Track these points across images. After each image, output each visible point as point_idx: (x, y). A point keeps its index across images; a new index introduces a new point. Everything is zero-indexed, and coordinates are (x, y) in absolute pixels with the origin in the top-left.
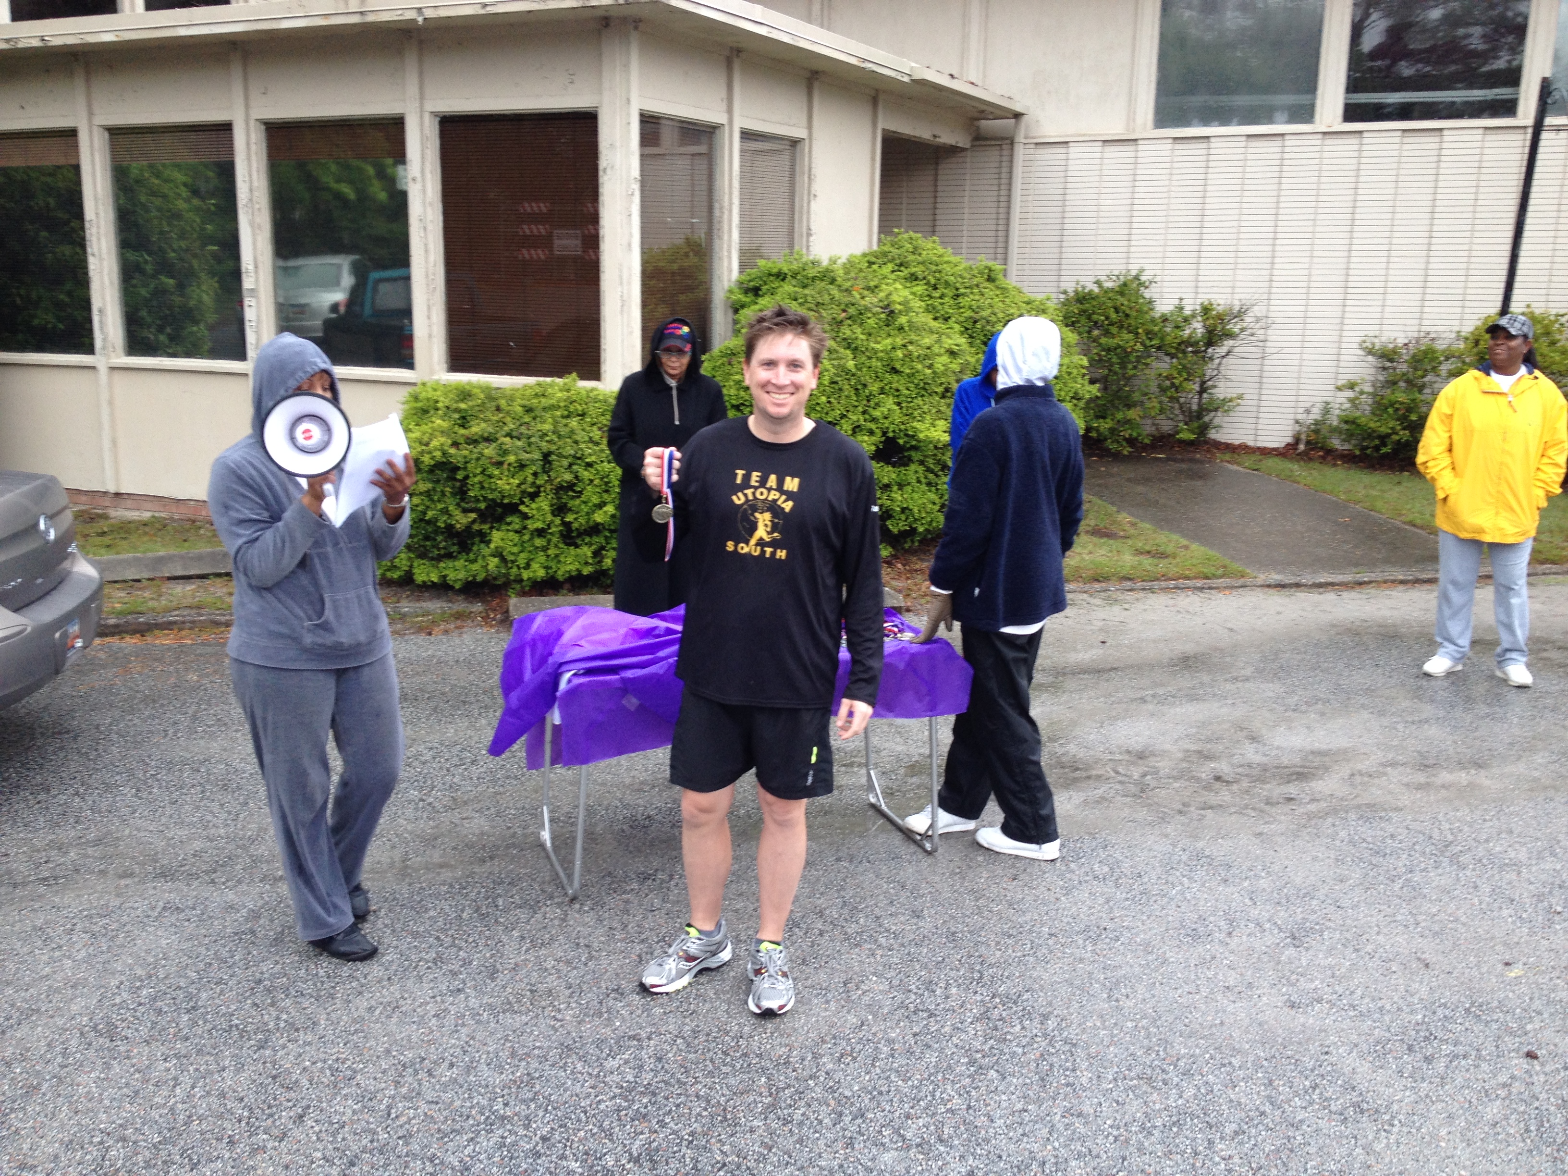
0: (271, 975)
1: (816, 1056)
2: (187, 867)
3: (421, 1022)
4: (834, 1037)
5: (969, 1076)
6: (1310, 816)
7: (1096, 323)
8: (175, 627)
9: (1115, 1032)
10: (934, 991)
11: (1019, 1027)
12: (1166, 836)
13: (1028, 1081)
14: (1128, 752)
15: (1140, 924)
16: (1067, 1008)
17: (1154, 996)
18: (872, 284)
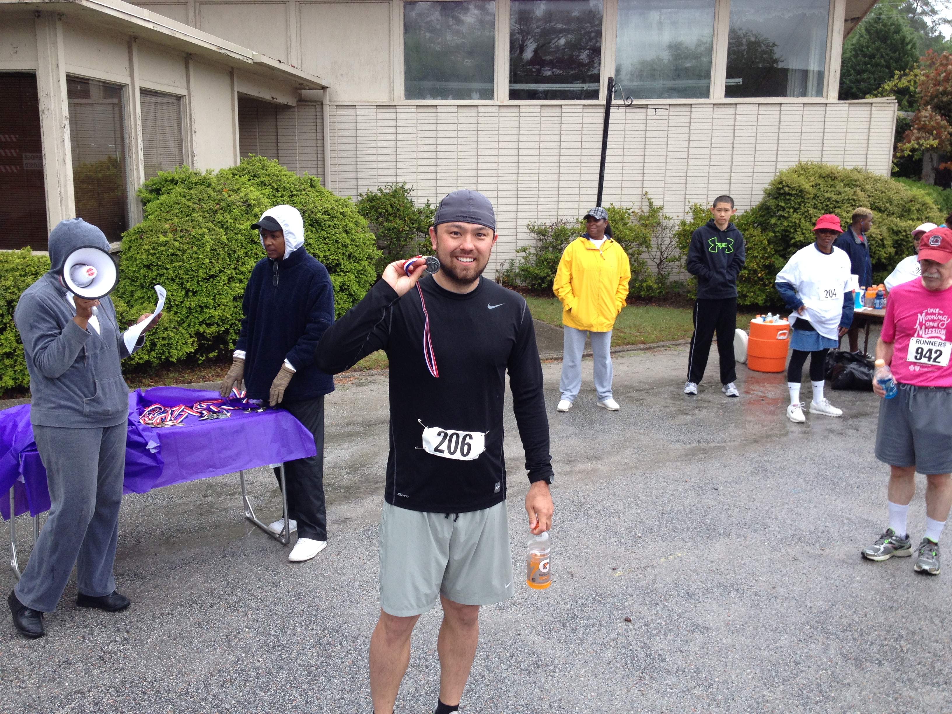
1: (206, 686)
5: (307, 683)
7: (380, 214)
10: (286, 632)
11: (339, 646)
13: (344, 680)
18: (236, 188)
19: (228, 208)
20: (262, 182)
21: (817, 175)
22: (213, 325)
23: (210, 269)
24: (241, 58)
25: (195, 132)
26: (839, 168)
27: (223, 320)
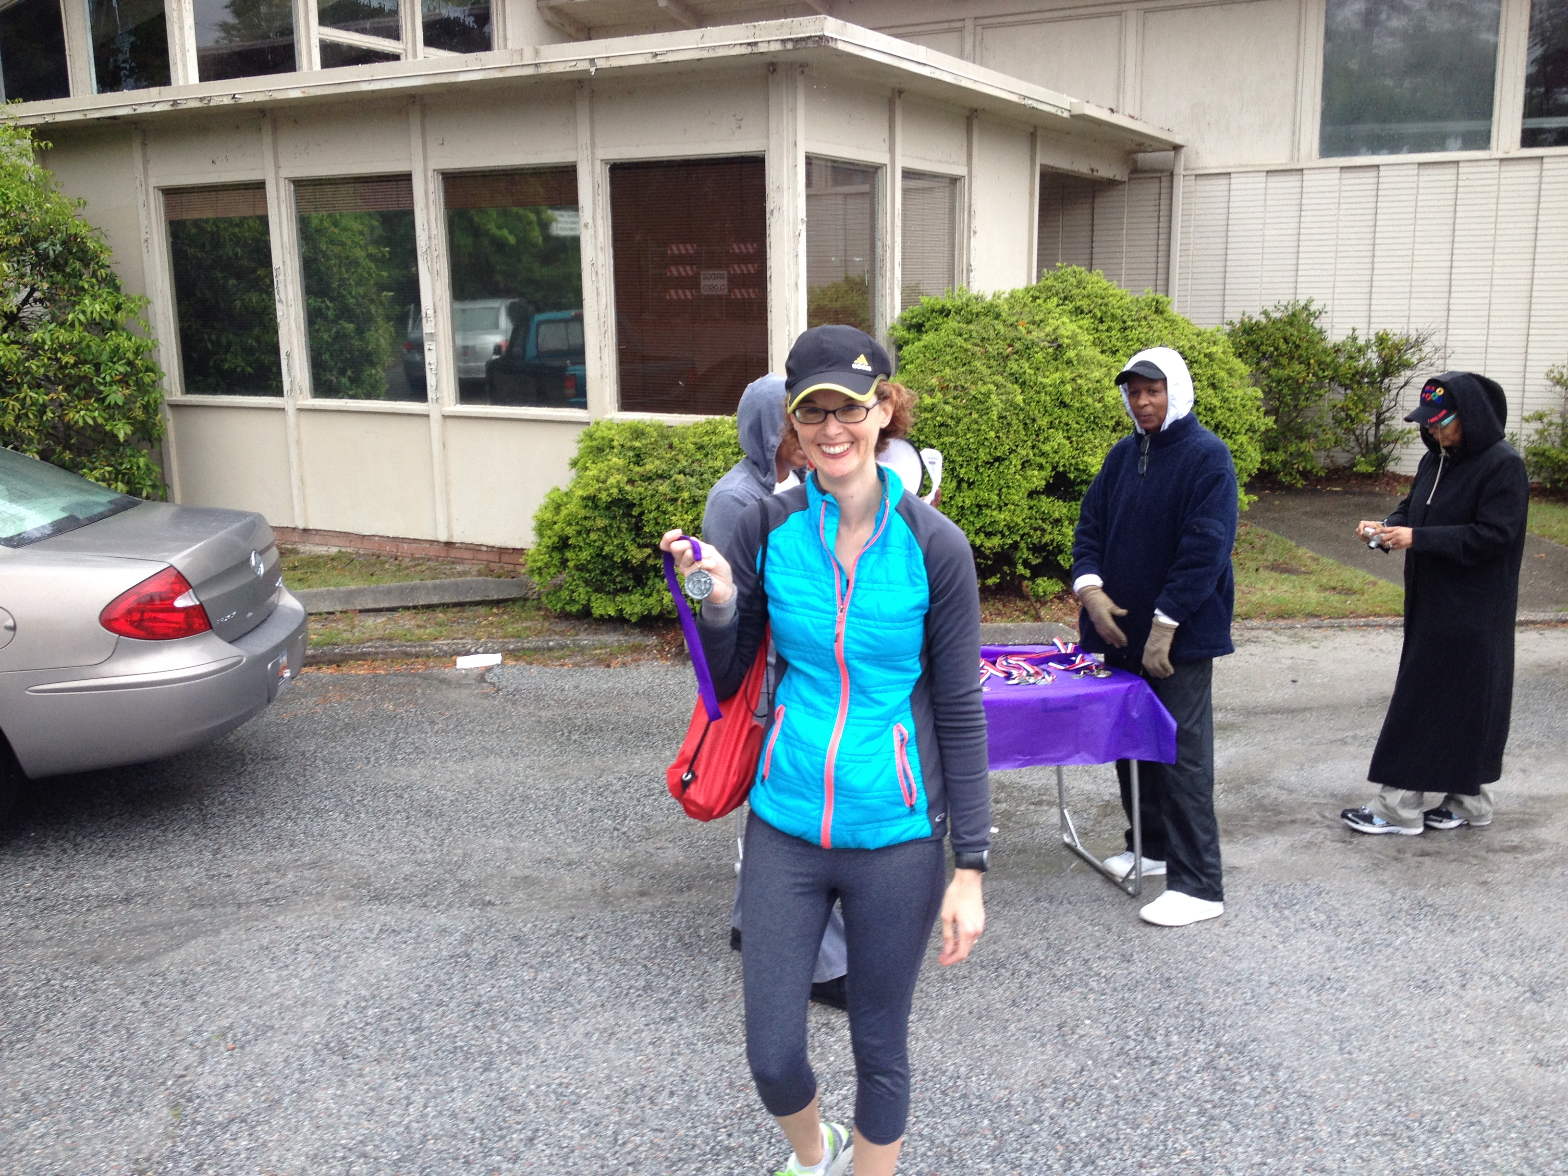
0: (490, 998)
1: (1038, 1101)
2: (399, 891)
3: (638, 1050)
4: (1054, 1082)
5: (1201, 1127)
6: (1537, 865)
7: (1265, 354)
8: (369, 658)
9: (1352, 1086)
10: (1154, 1038)
11: (1248, 1078)
12: (1383, 883)
13: (1264, 1134)
14: (1333, 795)
15: (1365, 974)
16: (1298, 1059)
17: (1388, 1049)
18: (1037, 318)
19: (1026, 351)
20: (1077, 309)
22: (995, 535)
23: (996, 448)
24: (1052, 110)
25: (975, 232)
27: (1011, 528)
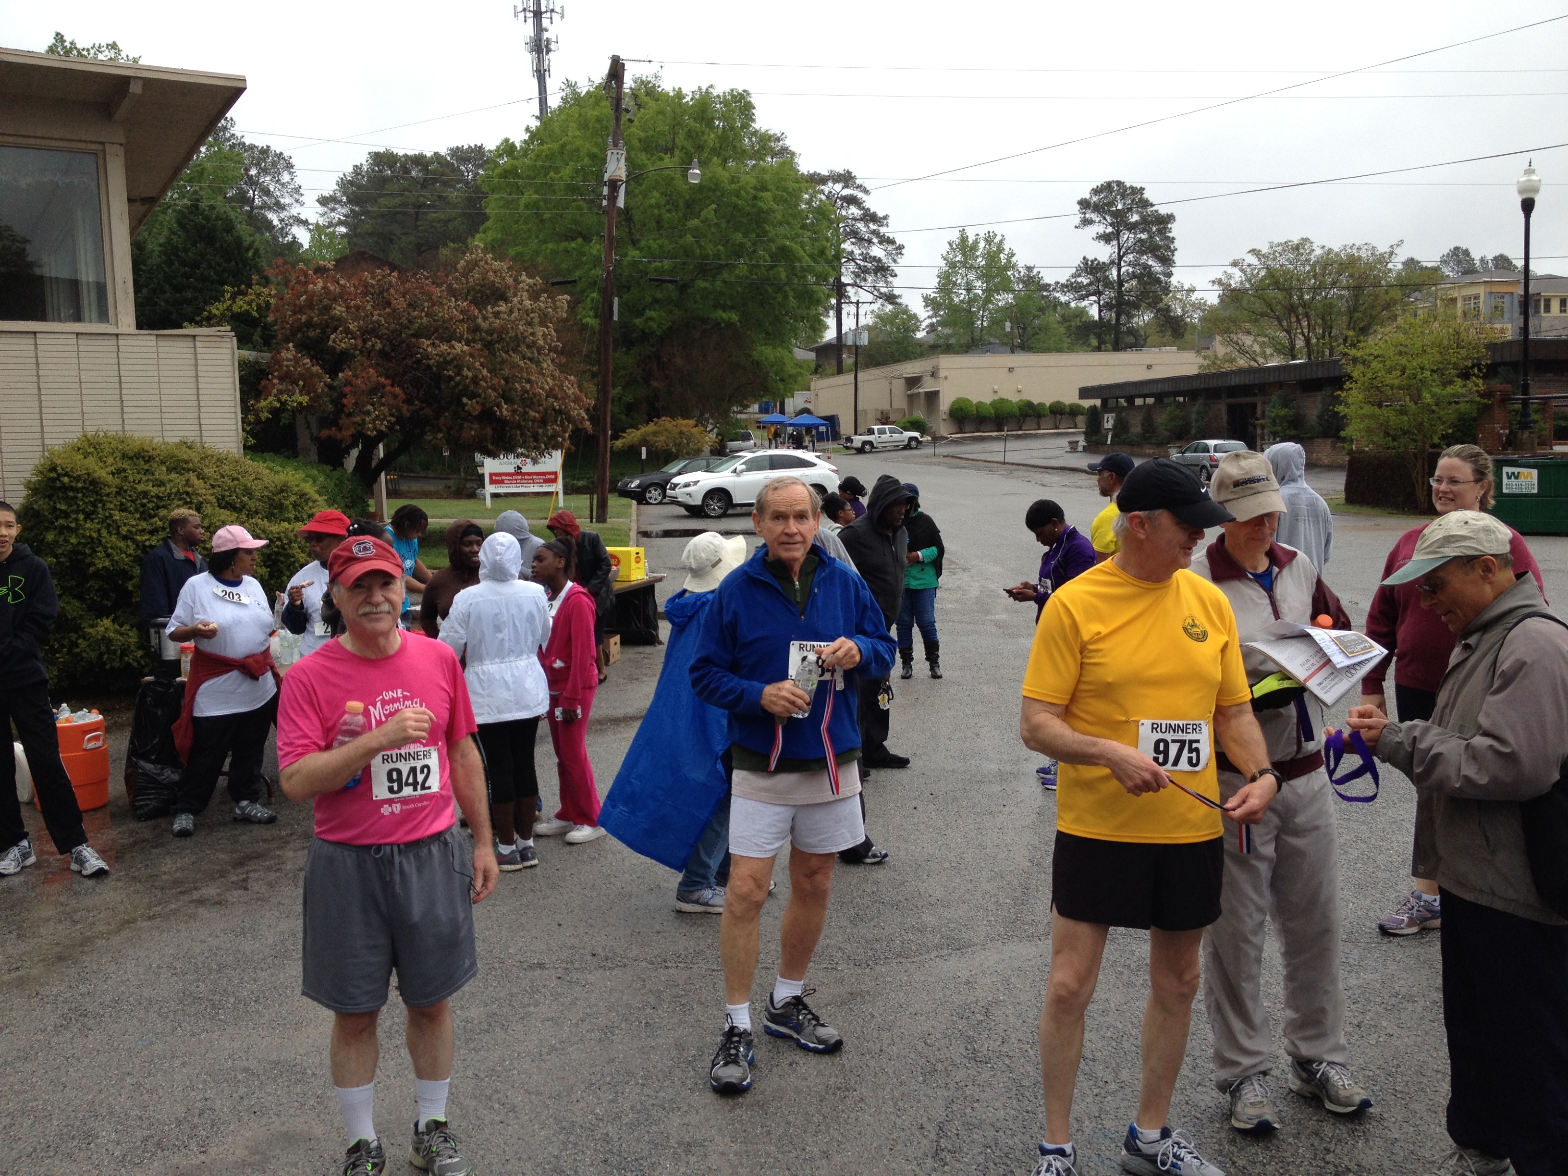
21: (118, 454)
26: (156, 441)
